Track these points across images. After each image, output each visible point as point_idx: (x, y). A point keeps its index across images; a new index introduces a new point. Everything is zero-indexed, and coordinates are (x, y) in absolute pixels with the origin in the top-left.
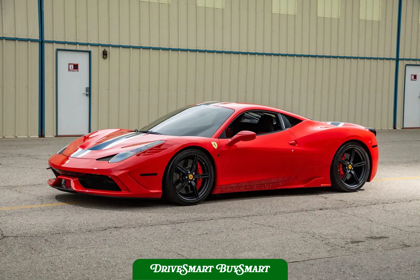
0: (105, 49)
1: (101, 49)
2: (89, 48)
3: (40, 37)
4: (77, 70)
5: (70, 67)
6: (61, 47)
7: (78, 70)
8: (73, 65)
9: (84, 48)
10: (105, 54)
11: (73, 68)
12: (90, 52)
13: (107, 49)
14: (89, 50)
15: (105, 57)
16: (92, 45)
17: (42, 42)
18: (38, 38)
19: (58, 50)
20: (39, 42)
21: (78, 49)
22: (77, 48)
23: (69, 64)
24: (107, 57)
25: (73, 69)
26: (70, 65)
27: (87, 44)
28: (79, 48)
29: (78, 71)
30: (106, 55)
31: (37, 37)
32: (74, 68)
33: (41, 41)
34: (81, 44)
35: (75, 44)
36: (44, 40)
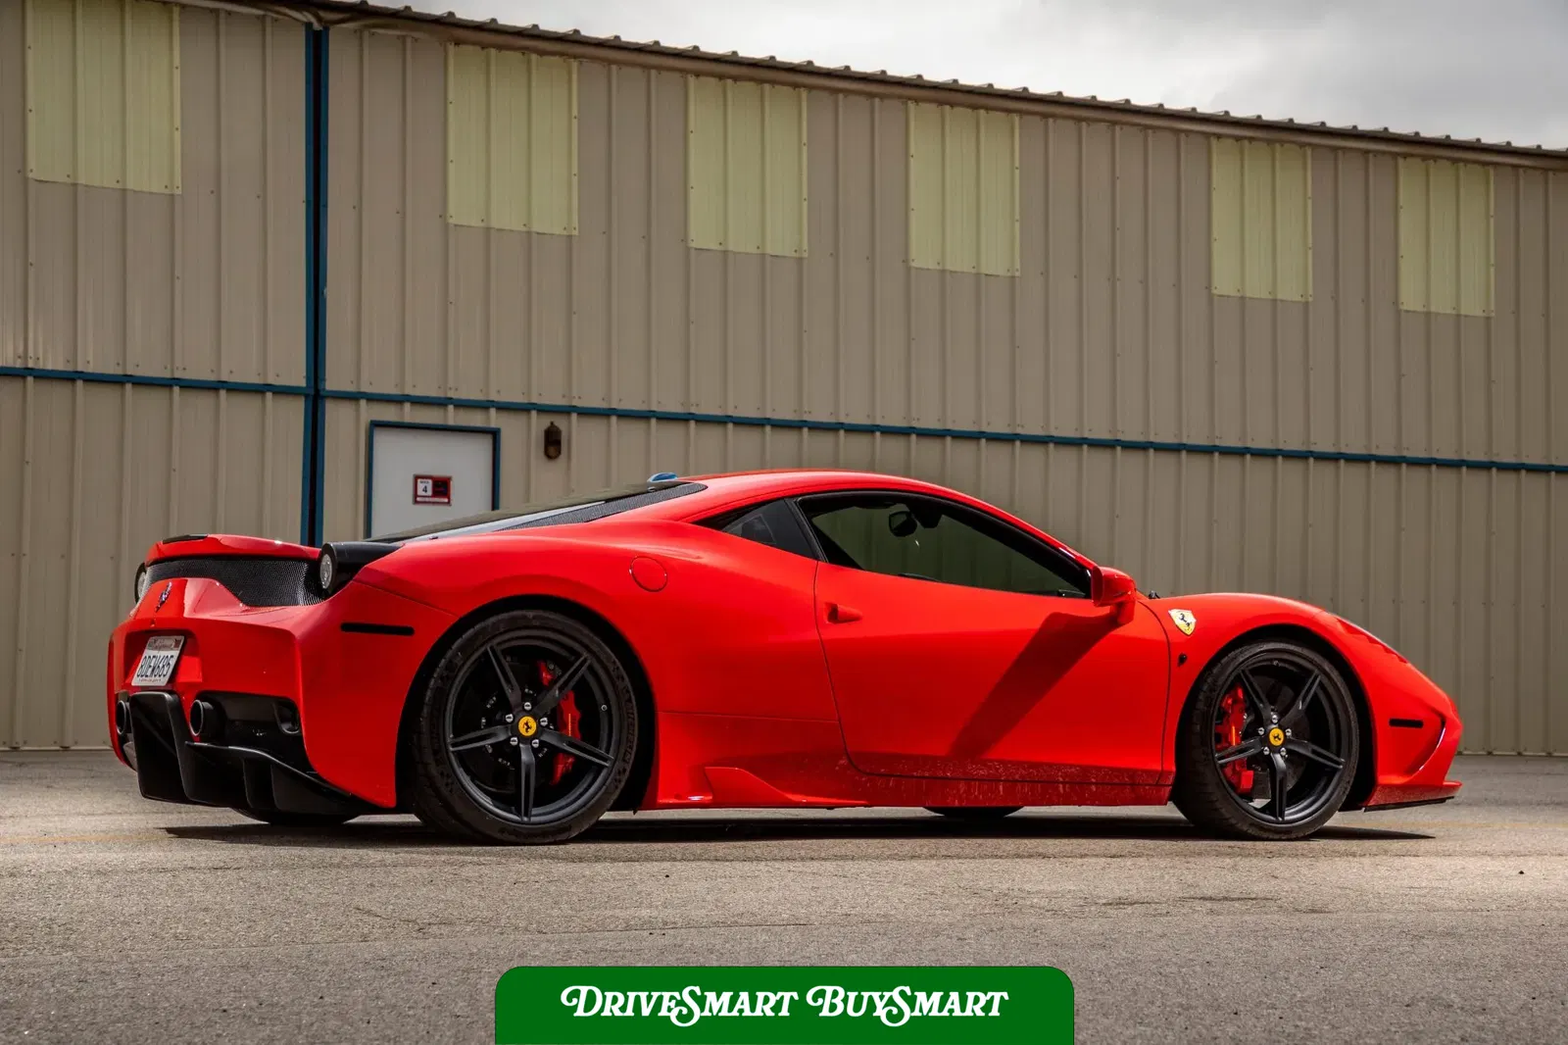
0: (552, 423)
1: (539, 424)
2: (494, 419)
3: (308, 378)
4: (446, 500)
5: (421, 486)
6: (389, 413)
7: (449, 498)
8: (430, 481)
9: (476, 419)
10: (553, 443)
11: (430, 493)
12: (495, 434)
13: (560, 422)
14: (493, 425)
15: (552, 450)
16: (504, 408)
17: (315, 397)
18: (303, 383)
19: (376, 425)
20: (307, 396)
21: (451, 422)
22: (446, 417)
23: (416, 478)
24: (560, 453)
25: (432, 496)
26: (419, 480)
27: (484, 406)
28: (452, 417)
29: (449, 503)
30: (558, 443)
31: (298, 378)
32: (436, 493)
33: (312, 392)
34: (462, 405)
35: (441, 403)
36: (324, 389)
